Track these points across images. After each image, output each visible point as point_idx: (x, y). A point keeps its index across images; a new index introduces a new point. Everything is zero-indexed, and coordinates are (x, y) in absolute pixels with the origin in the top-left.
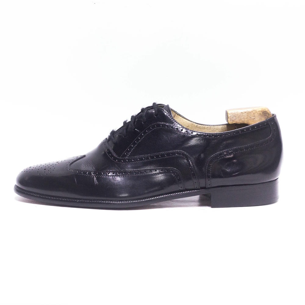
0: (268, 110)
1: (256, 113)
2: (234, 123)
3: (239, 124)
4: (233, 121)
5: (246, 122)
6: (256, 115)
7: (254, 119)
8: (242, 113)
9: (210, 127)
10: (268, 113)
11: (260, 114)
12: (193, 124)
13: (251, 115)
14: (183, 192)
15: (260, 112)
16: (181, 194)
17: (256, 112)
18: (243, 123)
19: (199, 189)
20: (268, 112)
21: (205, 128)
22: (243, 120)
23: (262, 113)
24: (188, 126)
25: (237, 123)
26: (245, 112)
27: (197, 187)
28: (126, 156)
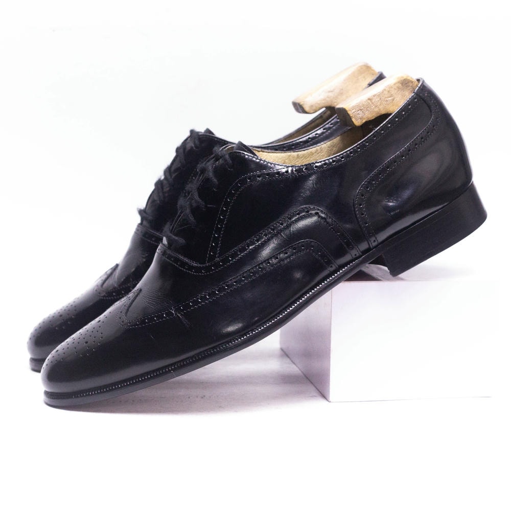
0: (408, 76)
1: (393, 89)
2: (364, 121)
3: (373, 120)
4: (361, 119)
5: (383, 112)
6: (393, 92)
7: (393, 100)
8: (369, 99)
9: (320, 148)
10: (411, 81)
11: (398, 88)
12: (290, 156)
13: (386, 96)
14: (338, 273)
15: (397, 85)
16: (336, 278)
17: (392, 87)
18: (379, 115)
19: (361, 256)
20: (409, 80)
21: (313, 154)
22: (376, 110)
23: (401, 85)
24: (283, 162)
25: (370, 119)
26: (374, 96)
27: (355, 255)
28: (214, 257)
